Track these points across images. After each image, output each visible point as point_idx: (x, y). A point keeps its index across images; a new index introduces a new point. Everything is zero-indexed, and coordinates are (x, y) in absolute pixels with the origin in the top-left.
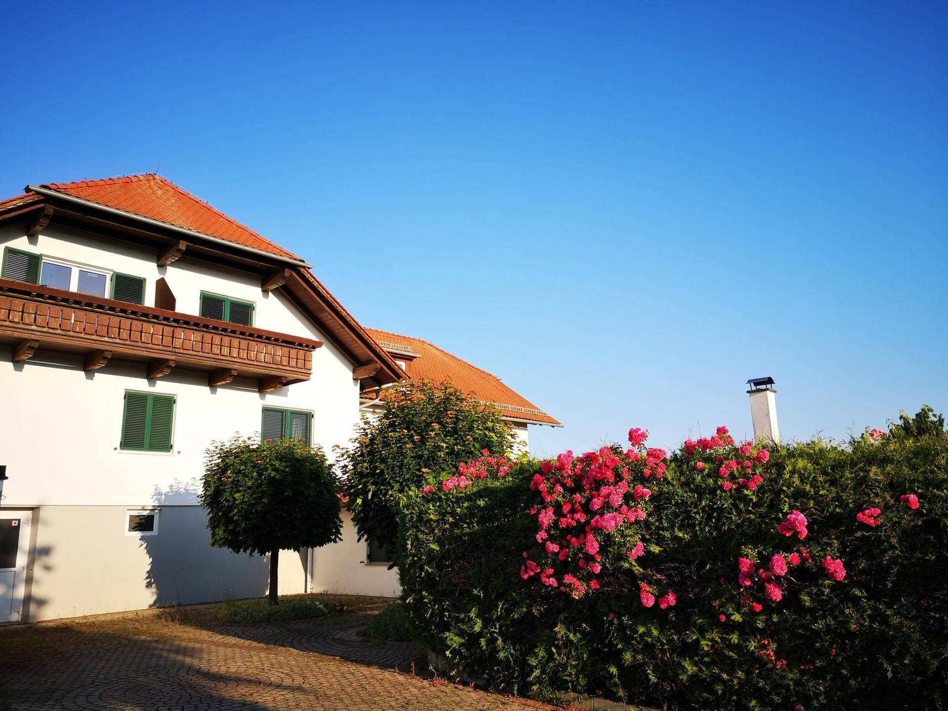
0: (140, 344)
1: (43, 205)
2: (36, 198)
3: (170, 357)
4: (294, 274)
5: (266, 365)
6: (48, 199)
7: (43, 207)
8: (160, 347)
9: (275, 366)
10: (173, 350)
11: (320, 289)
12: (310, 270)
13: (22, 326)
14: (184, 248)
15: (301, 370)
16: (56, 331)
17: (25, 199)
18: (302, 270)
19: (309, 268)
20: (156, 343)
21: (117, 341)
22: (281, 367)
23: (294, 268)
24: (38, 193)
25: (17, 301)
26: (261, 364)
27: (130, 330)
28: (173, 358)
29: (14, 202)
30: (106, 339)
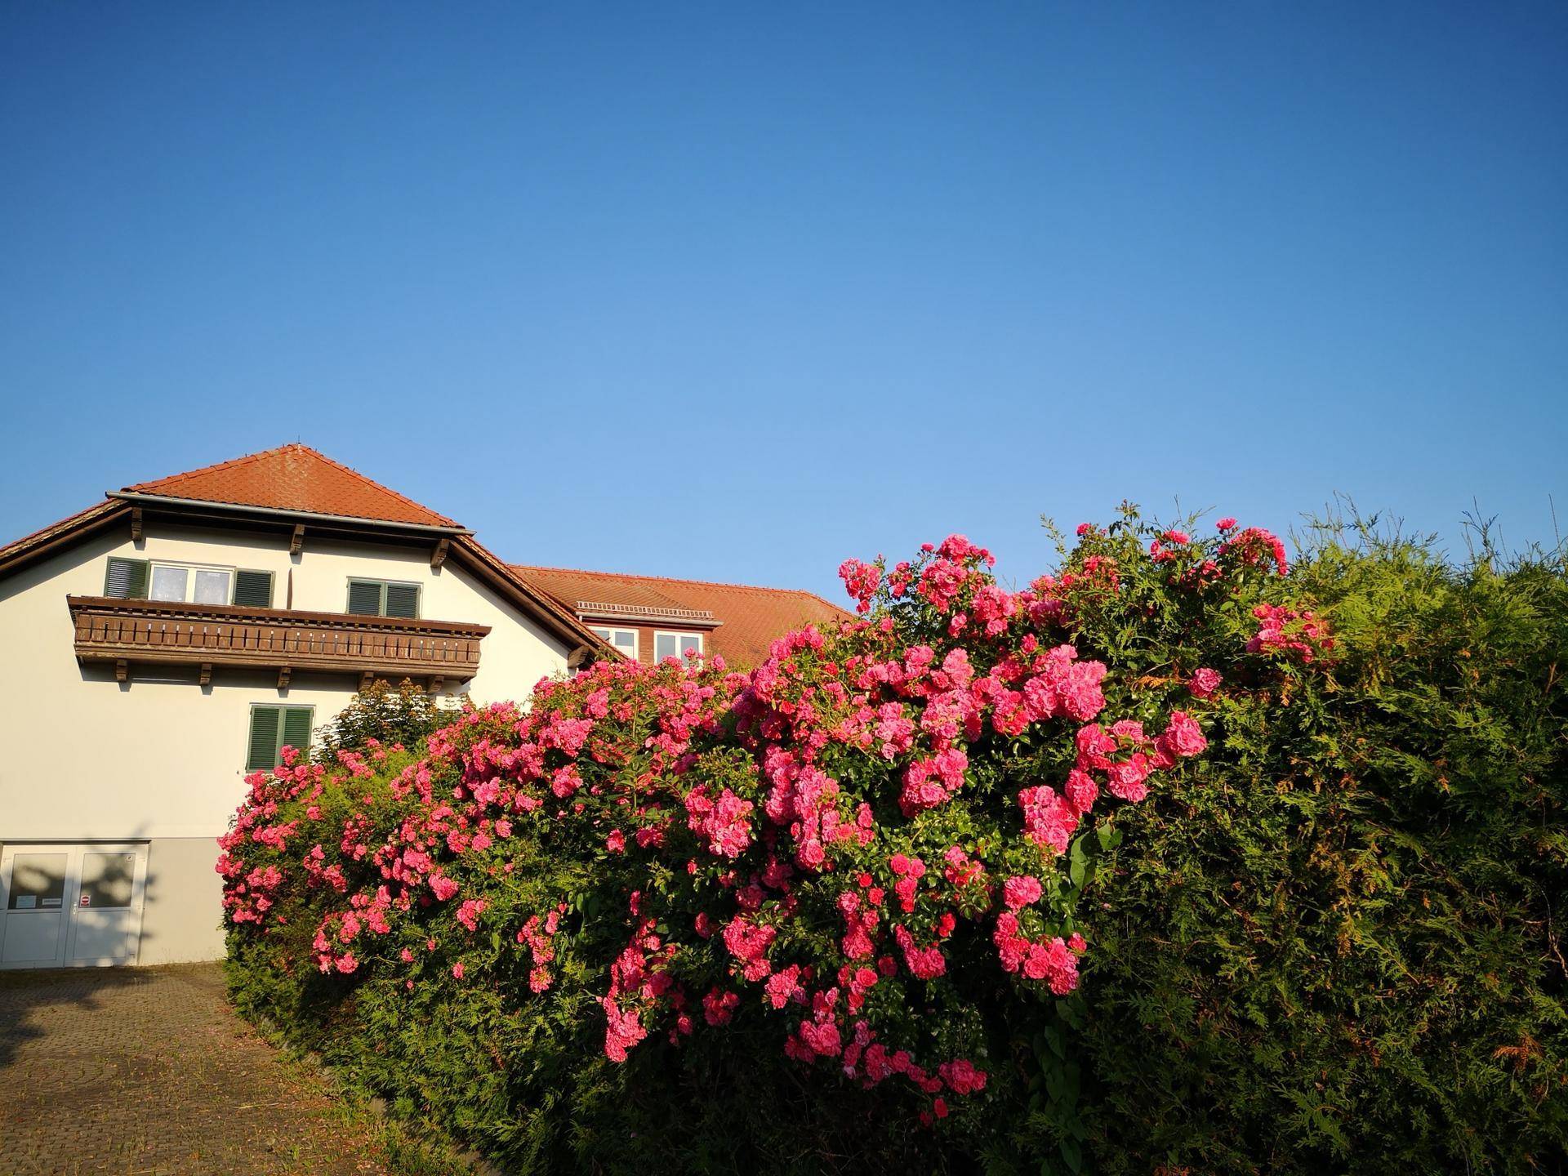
0: (244, 652)
1: (130, 509)
2: (118, 503)
3: (282, 664)
4: (455, 544)
5: (412, 662)
6: (133, 502)
7: (131, 511)
8: (270, 653)
9: (425, 663)
10: (286, 655)
11: (489, 559)
12: (473, 538)
13: (106, 645)
14: (302, 533)
15: (463, 665)
16: (144, 647)
17: (106, 507)
18: (462, 538)
19: (472, 535)
20: (264, 648)
21: (217, 650)
22: (432, 663)
23: (452, 536)
24: (119, 498)
25: (99, 619)
26: (405, 662)
27: (232, 637)
28: (287, 663)
29: (93, 512)
30: (203, 650)
